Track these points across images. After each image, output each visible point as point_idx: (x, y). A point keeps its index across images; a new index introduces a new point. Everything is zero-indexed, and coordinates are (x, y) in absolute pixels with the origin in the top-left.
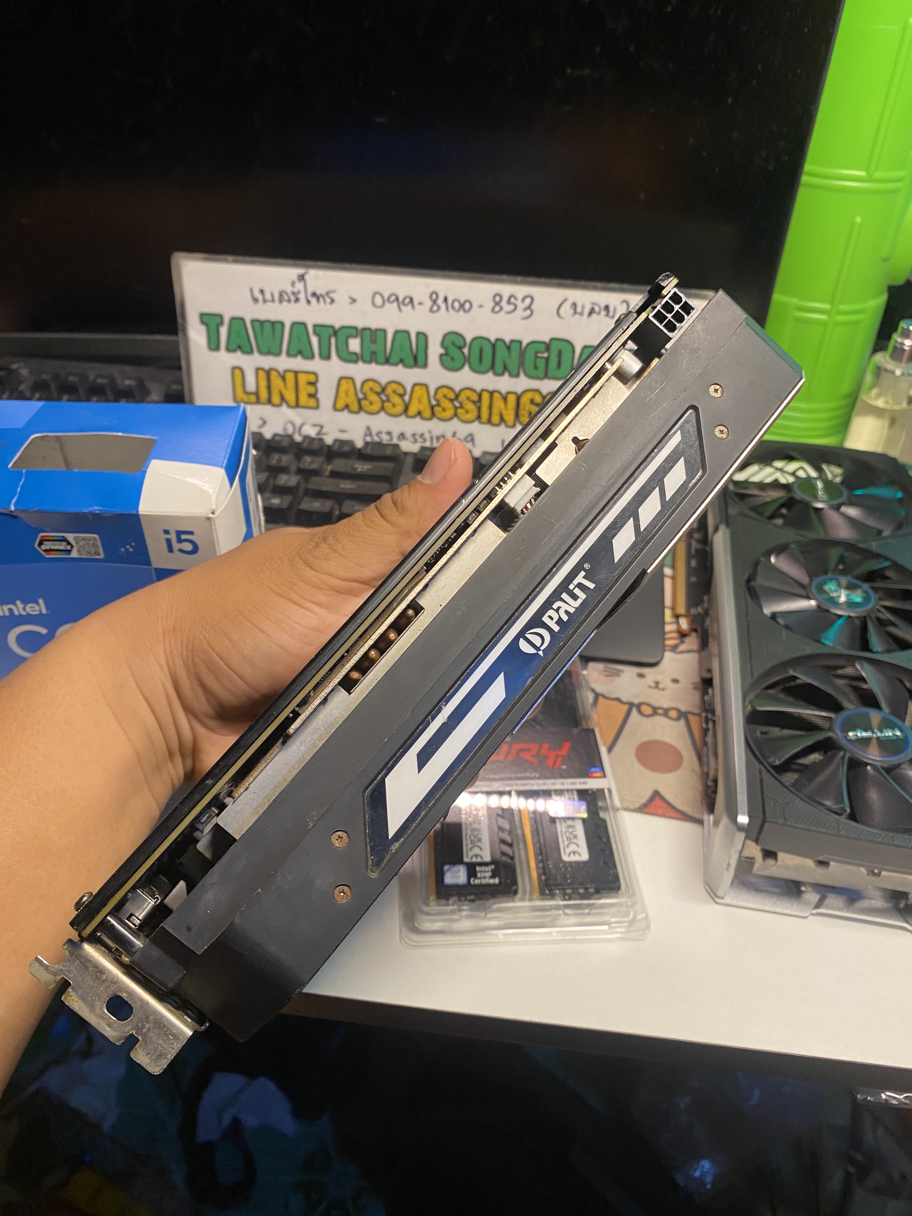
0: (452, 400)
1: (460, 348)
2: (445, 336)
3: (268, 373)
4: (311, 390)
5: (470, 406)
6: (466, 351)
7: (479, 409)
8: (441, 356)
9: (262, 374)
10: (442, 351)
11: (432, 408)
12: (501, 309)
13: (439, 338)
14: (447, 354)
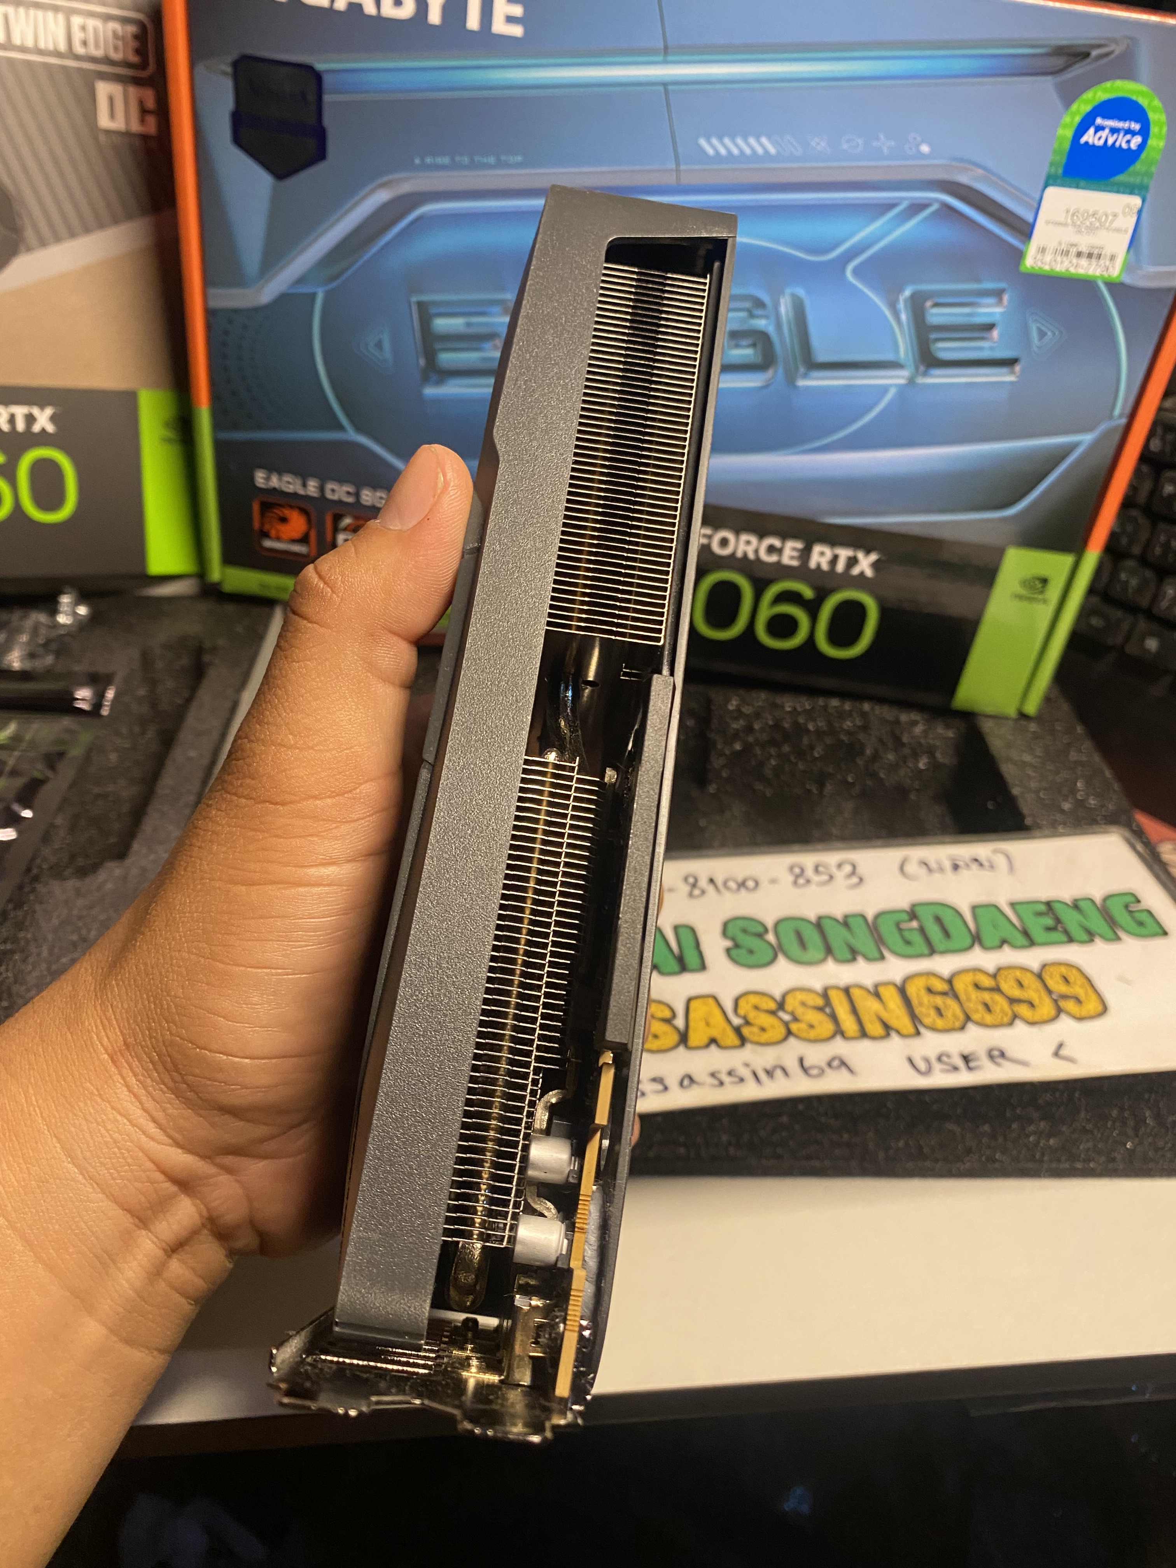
0: (773, 1013)
1: (760, 936)
2: (725, 926)
5: (813, 1016)
6: (771, 937)
7: (834, 1017)
8: (728, 951)
10: (728, 944)
11: (738, 1030)
12: (808, 881)
13: (718, 928)
14: (737, 946)
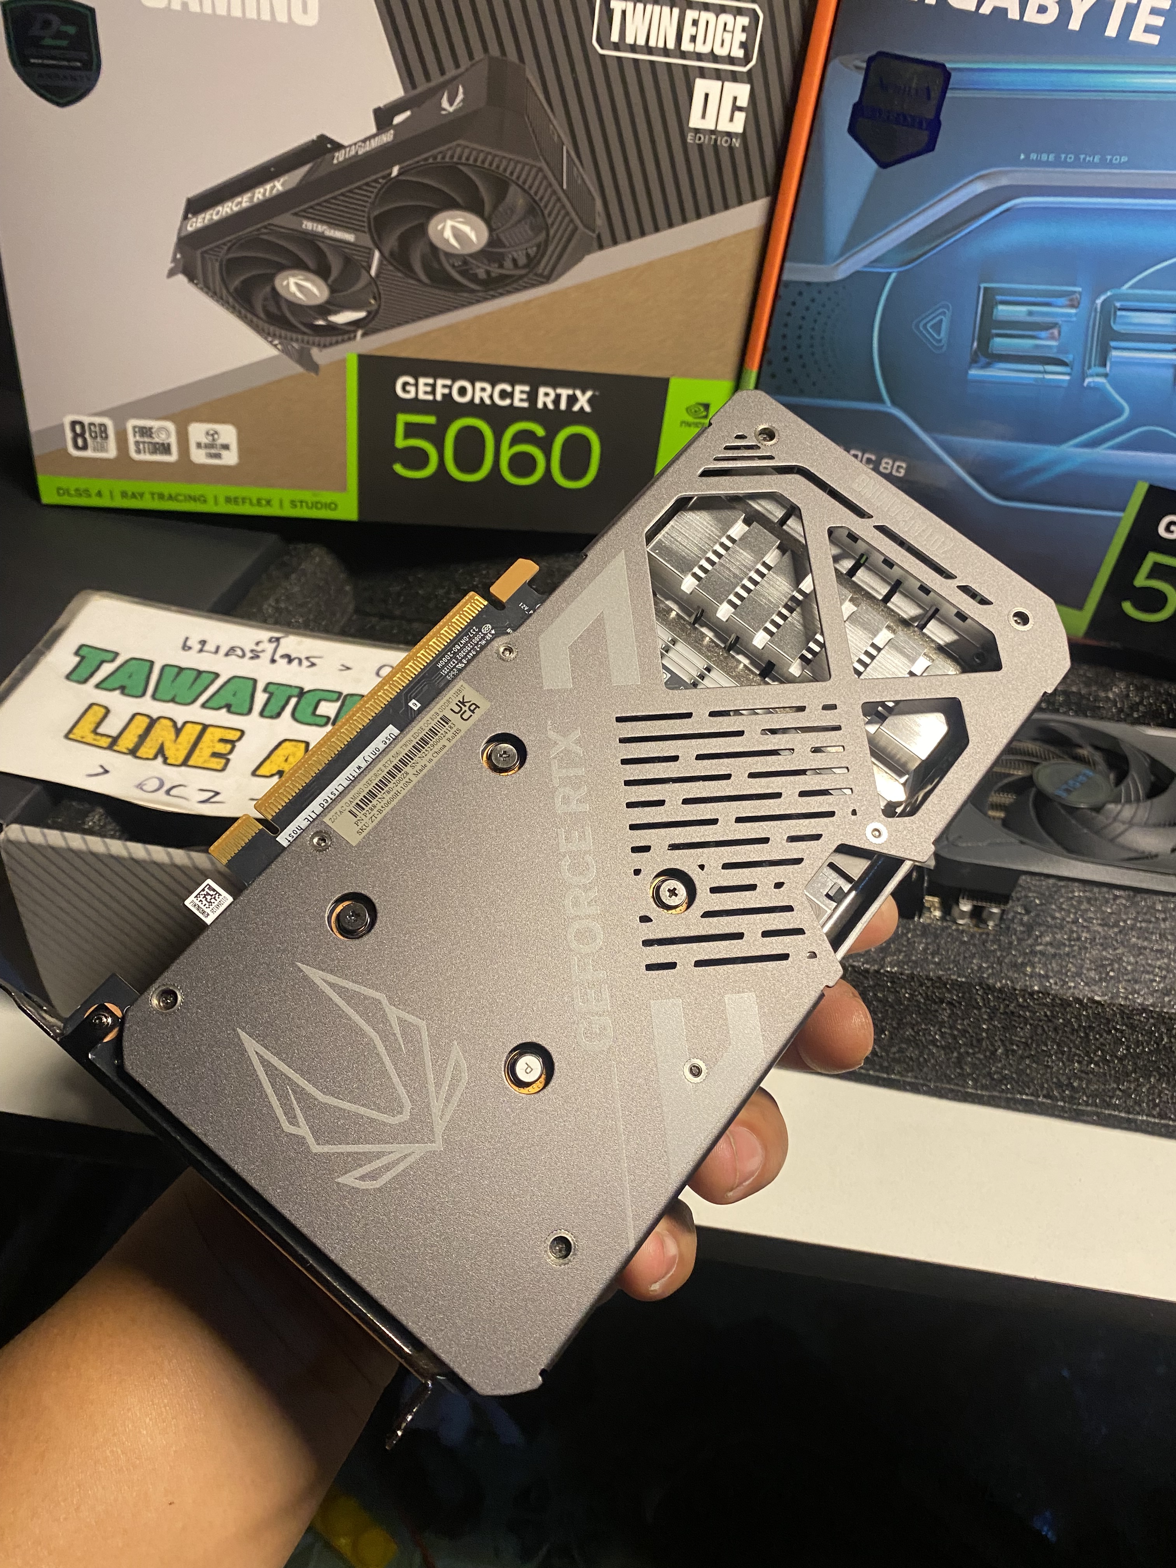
3: (153, 722)
4: (224, 748)
9: (143, 723)
